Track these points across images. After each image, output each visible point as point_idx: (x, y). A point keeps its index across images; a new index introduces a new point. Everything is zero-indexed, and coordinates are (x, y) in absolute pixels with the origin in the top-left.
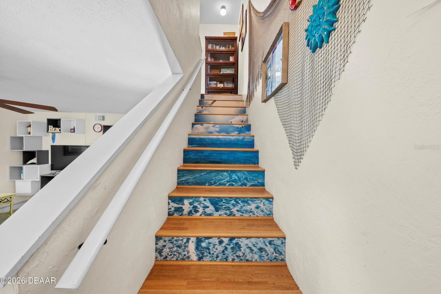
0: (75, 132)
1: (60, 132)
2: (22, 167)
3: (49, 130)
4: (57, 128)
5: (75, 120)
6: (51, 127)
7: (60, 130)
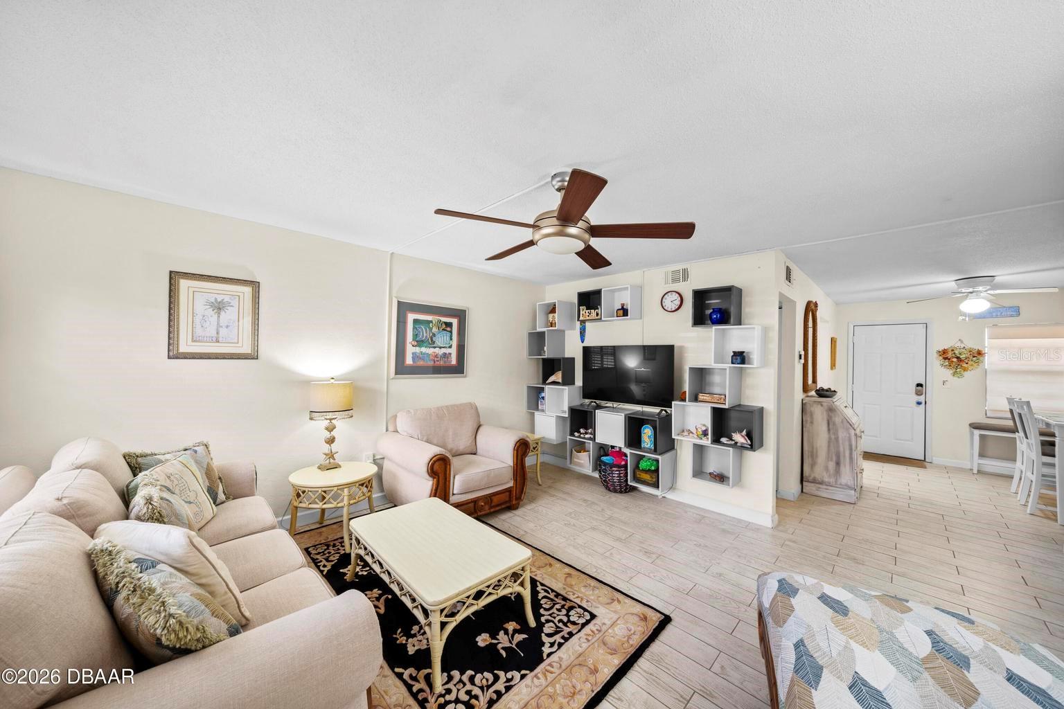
0: (627, 316)
1: (599, 317)
2: (543, 388)
3: (581, 315)
4: (593, 311)
5: (627, 288)
6: (583, 310)
7: (597, 315)
